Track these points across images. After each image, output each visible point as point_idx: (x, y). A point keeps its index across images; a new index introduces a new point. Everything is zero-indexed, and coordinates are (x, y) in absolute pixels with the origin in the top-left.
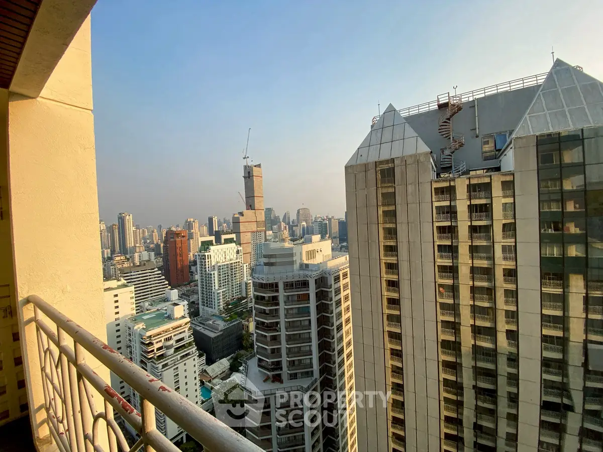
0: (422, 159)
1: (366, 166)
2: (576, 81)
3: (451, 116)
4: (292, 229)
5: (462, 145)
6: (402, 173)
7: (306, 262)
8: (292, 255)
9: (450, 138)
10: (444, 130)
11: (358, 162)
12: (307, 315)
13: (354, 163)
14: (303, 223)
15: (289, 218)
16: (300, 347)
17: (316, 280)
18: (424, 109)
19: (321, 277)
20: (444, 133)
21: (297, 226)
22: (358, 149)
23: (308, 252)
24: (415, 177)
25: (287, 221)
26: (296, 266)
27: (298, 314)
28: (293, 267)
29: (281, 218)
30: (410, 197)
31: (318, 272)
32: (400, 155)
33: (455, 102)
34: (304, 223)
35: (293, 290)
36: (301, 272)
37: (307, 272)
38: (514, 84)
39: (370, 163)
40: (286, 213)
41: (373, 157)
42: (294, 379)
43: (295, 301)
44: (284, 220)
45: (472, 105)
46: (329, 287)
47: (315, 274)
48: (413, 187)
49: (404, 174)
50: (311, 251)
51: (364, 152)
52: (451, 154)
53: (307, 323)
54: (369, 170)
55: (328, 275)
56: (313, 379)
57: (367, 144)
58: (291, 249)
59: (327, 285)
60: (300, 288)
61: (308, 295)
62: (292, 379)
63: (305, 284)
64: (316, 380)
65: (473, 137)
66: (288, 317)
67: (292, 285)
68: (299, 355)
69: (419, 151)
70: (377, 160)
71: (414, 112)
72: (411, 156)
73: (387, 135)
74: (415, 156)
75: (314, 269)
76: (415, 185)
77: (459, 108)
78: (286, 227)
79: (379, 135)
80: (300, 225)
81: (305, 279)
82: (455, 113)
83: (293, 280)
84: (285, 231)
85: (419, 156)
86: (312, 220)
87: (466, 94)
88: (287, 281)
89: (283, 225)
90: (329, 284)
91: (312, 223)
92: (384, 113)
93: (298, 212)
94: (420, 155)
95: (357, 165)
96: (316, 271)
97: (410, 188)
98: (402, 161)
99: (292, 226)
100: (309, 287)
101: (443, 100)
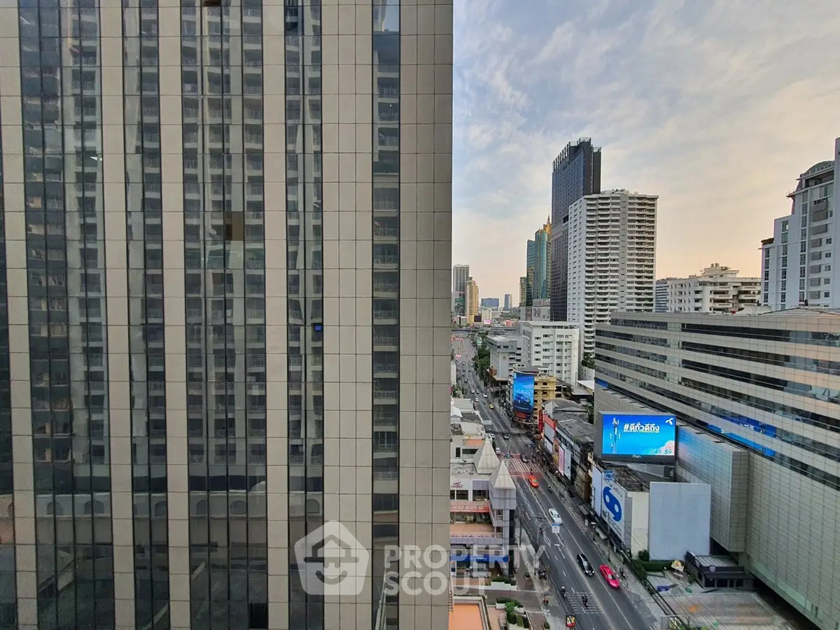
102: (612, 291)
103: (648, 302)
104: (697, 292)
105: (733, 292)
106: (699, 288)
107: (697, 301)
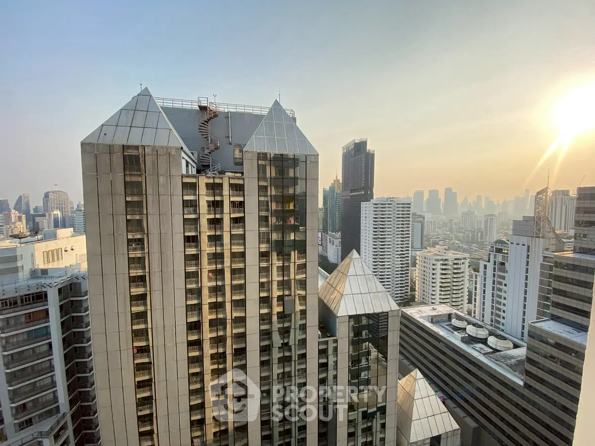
0: (173, 152)
1: (110, 148)
2: (284, 120)
3: (209, 120)
4: (34, 220)
5: (217, 148)
6: (153, 162)
7: (42, 266)
8: (14, 259)
9: (208, 140)
10: (204, 131)
11: (100, 141)
12: (45, 337)
13: (94, 141)
14: (55, 212)
15: (28, 205)
16: (35, 383)
17: (60, 290)
18: (187, 106)
19: (70, 285)
20: (204, 133)
21: (44, 215)
22: (102, 125)
23: (48, 252)
24: (167, 169)
25: (24, 207)
26: (23, 274)
27: (28, 340)
28: (18, 276)
29: (12, 205)
30: (161, 189)
31: (63, 278)
32: (151, 144)
33: (213, 108)
34: (57, 212)
35: (16, 309)
36: (34, 282)
37: (43, 281)
38: (247, 108)
39: (117, 145)
40: (20, 197)
41: (121, 139)
42: (27, 427)
43: (22, 323)
44: (18, 207)
45: (227, 115)
46: (83, 295)
47: (60, 281)
48: (165, 178)
49: (156, 165)
50: (53, 251)
51: (110, 130)
52: (208, 154)
53: (46, 348)
54: (114, 153)
55: (81, 280)
56: (60, 415)
57: (115, 122)
58: (14, 249)
59: (81, 293)
60: (30, 304)
61: (47, 311)
62: (23, 429)
63: (41, 297)
64: (64, 415)
65: (227, 143)
66: (8, 349)
67: (16, 303)
68: (33, 393)
69: (171, 145)
70: (125, 143)
71: (178, 105)
72: (162, 147)
73: (139, 120)
74: (167, 148)
75: (56, 274)
76: (167, 177)
77: (215, 115)
78: (20, 218)
79: (130, 117)
80: (50, 215)
81: (39, 290)
82: (211, 118)
83: (17, 294)
84: (18, 223)
85: (171, 150)
86: (72, 208)
87: (223, 104)
88: (4, 297)
89: (14, 214)
90: (83, 290)
91: (73, 212)
92: (138, 95)
93: (47, 195)
94: (172, 148)
95: (98, 145)
96: (60, 277)
97: (162, 180)
98: (153, 151)
99: (34, 217)
100: (47, 301)
101: (204, 104)
102: (388, 260)
103: (406, 265)
104: (433, 265)
105: (450, 263)
106: (435, 263)
107: (433, 269)
